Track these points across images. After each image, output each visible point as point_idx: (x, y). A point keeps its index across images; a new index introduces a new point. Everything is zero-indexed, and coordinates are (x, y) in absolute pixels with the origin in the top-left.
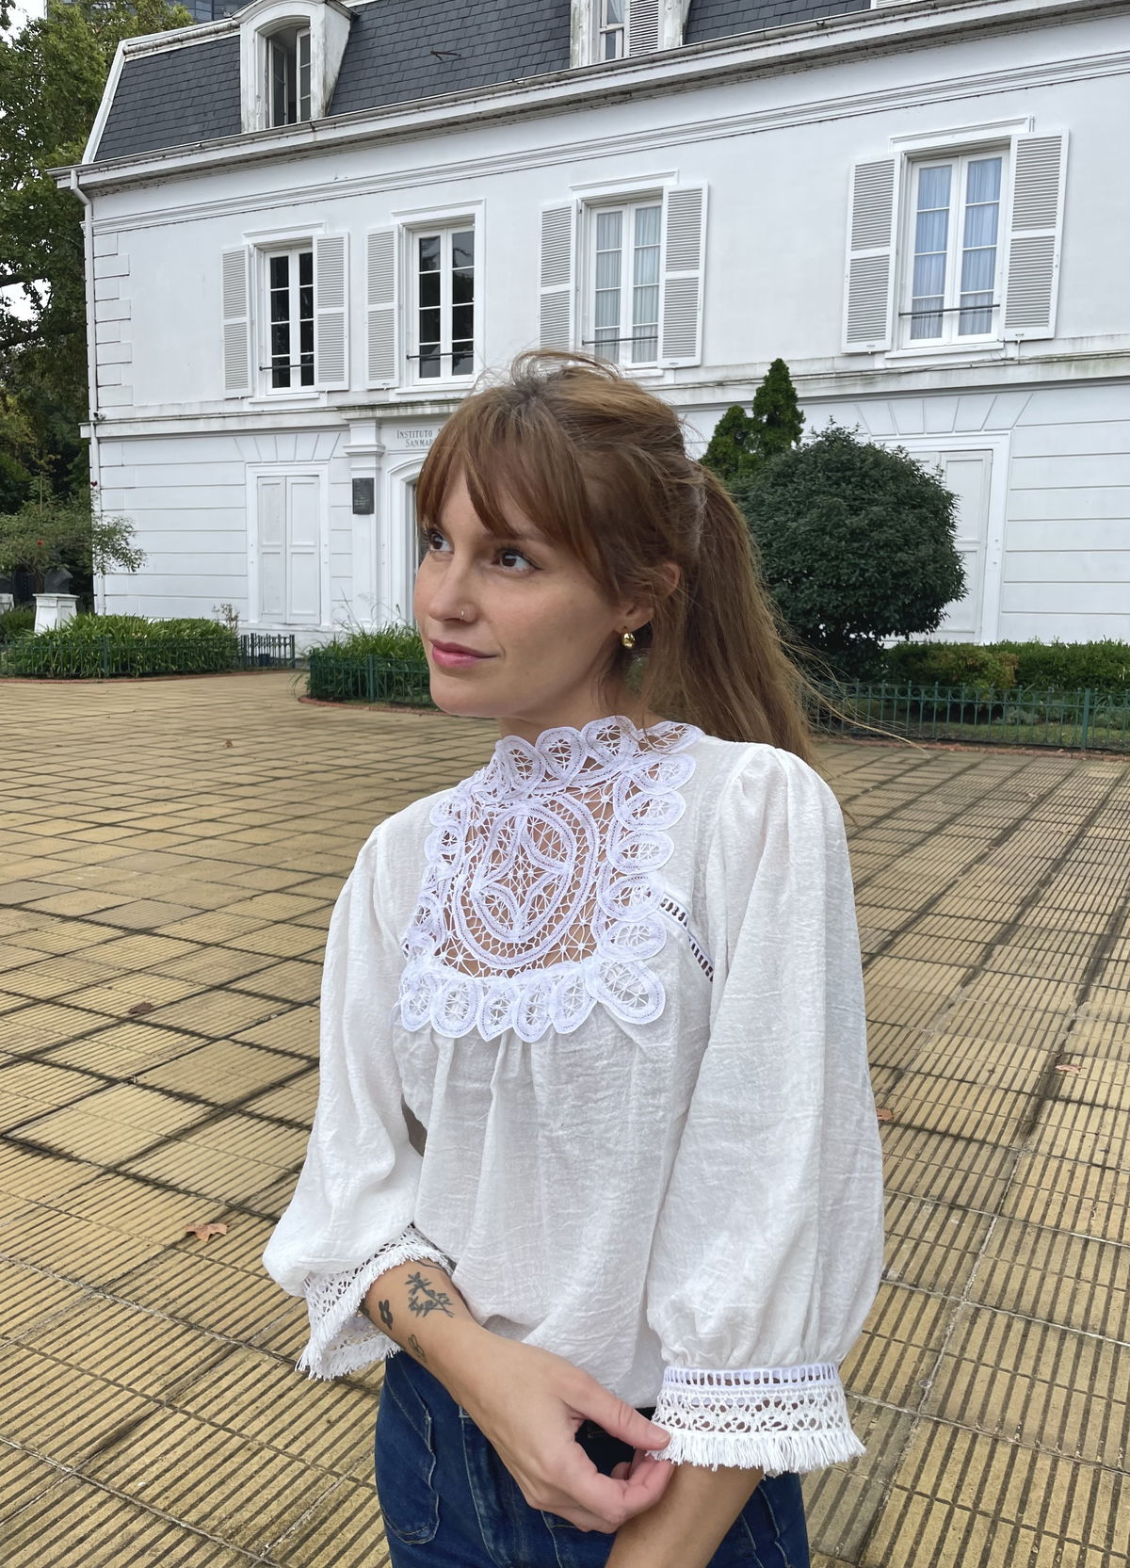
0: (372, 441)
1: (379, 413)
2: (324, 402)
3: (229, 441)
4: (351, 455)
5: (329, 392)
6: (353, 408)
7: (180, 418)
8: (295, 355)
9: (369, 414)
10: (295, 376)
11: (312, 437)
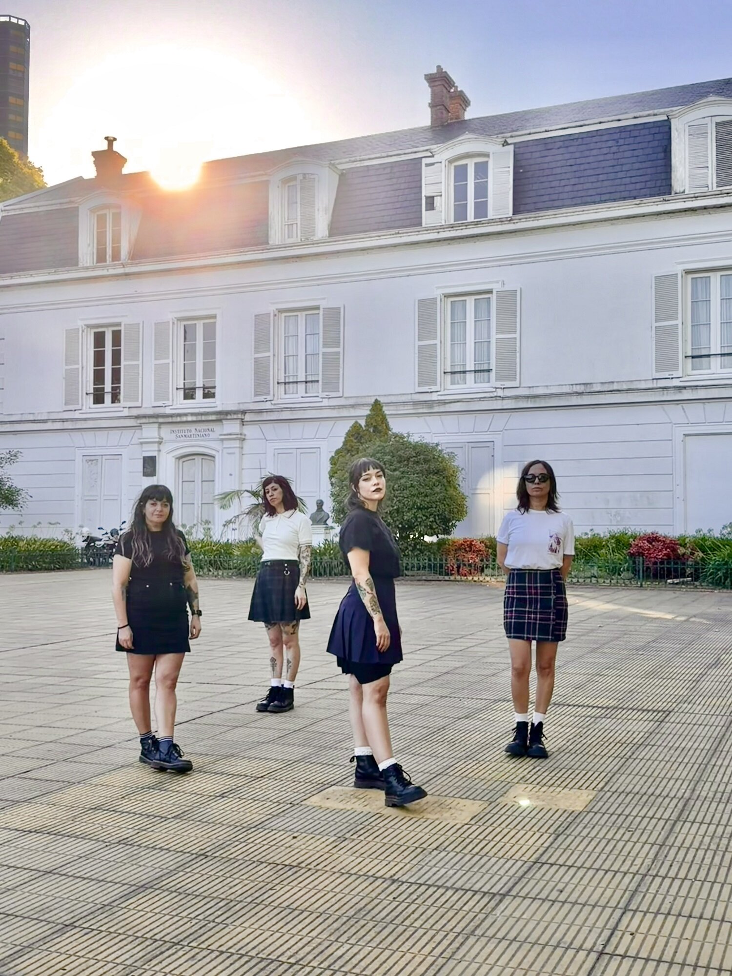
0: (156, 435)
1: (161, 420)
2: (126, 413)
3: (65, 435)
4: (142, 443)
5: (129, 408)
6: (145, 417)
7: (34, 421)
8: (108, 386)
9: (154, 420)
10: (108, 398)
11: (118, 432)
